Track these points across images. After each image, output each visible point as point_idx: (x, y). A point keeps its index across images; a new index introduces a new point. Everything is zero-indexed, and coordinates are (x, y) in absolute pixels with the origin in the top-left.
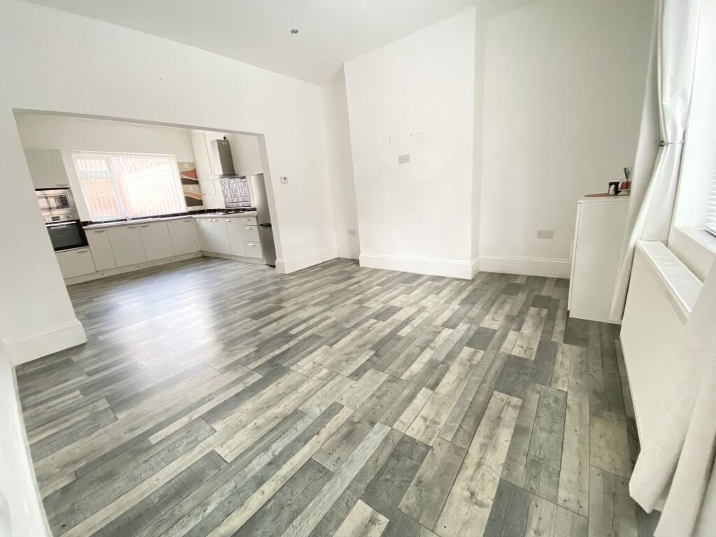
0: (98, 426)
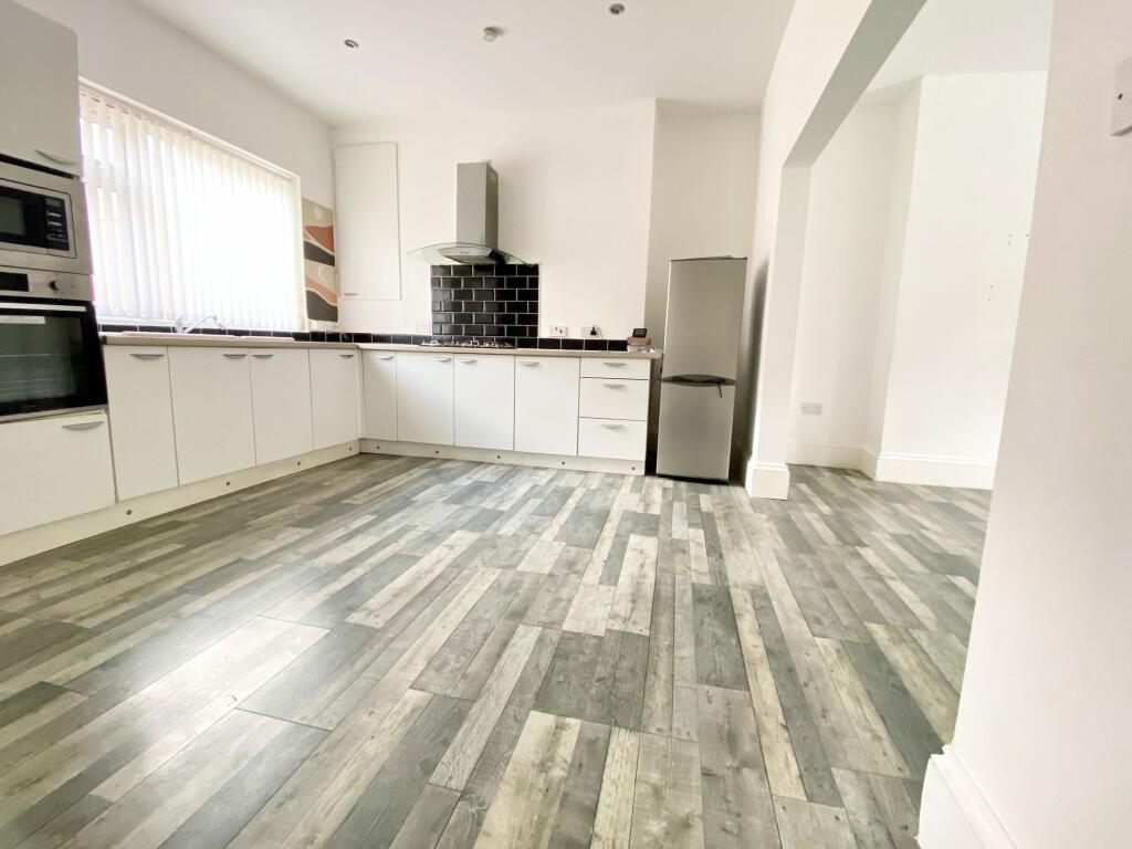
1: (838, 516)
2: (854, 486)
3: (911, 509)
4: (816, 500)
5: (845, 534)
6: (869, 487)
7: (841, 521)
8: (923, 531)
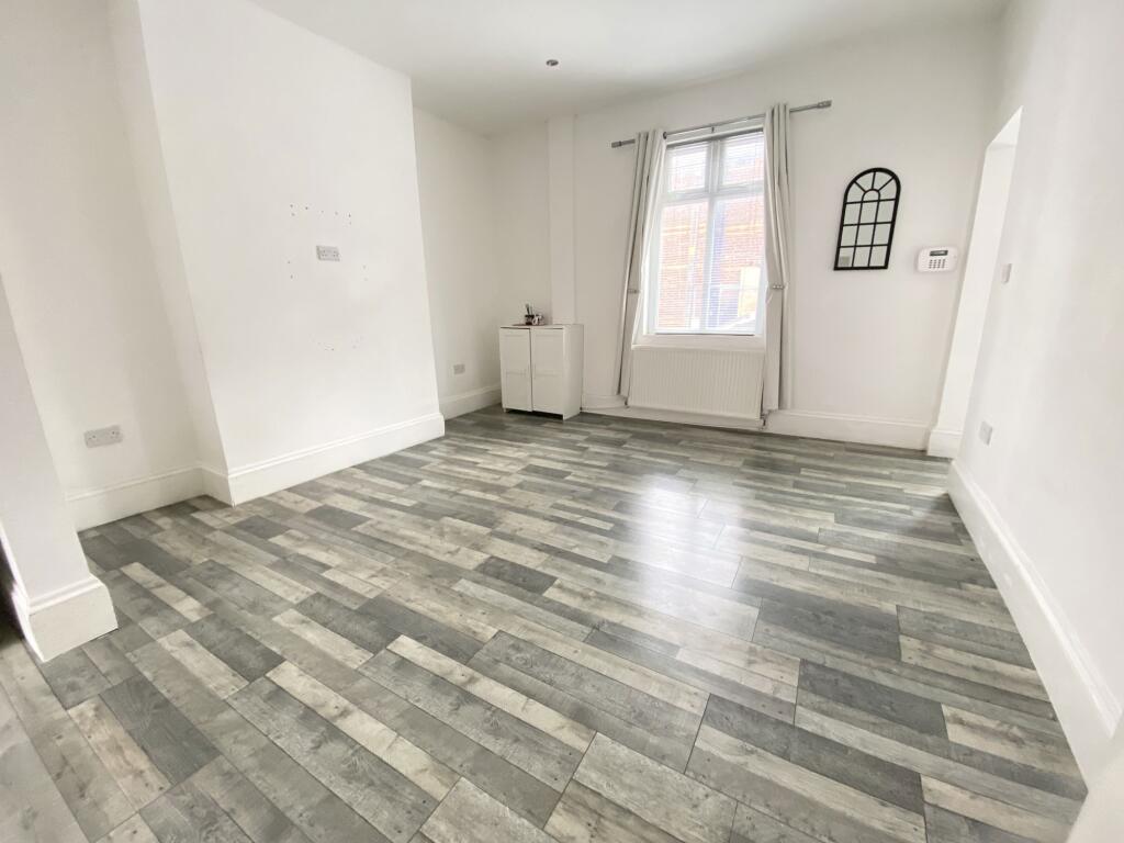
0: (926, 618)
1: (215, 611)
2: (212, 529)
3: (293, 537)
4: (169, 593)
5: (243, 653)
6: (232, 521)
7: (224, 624)
8: (326, 574)
